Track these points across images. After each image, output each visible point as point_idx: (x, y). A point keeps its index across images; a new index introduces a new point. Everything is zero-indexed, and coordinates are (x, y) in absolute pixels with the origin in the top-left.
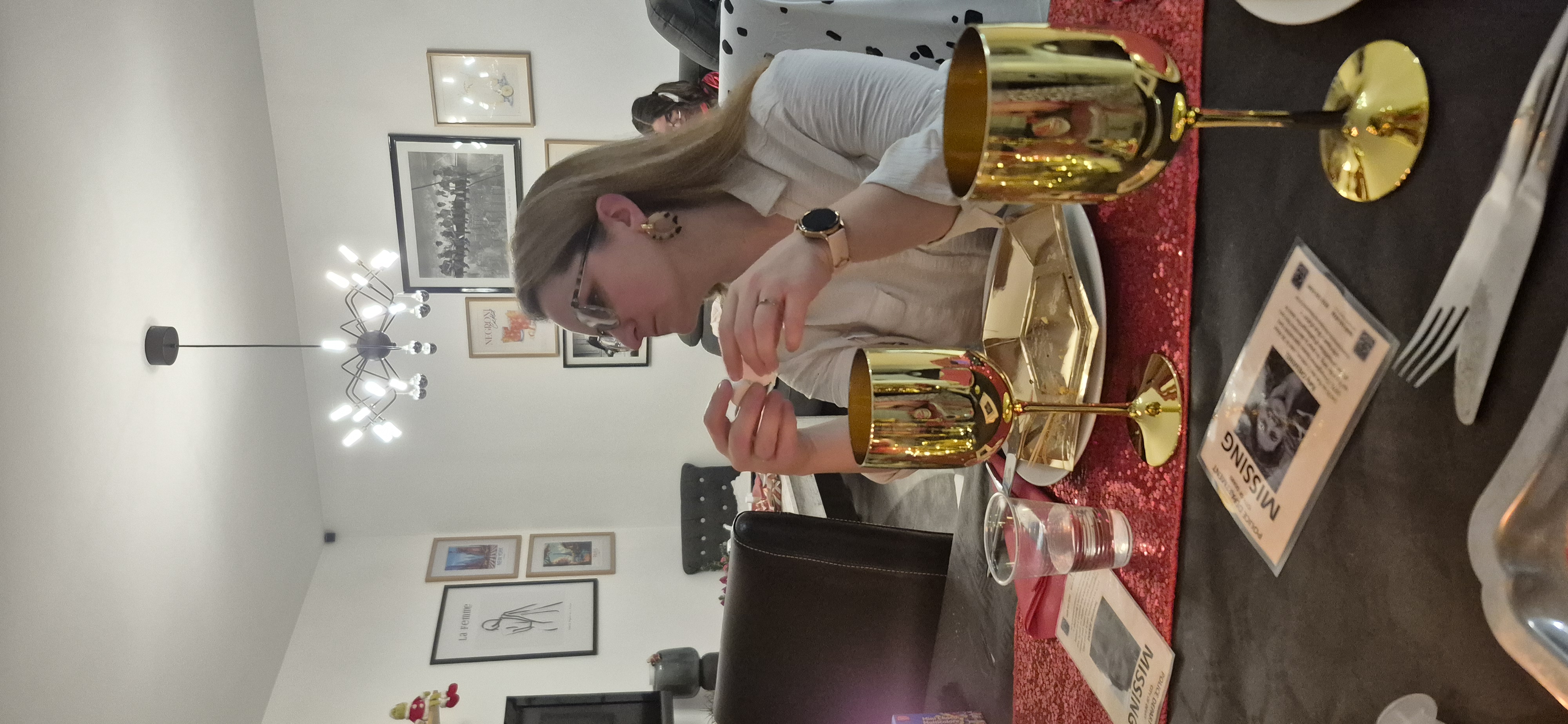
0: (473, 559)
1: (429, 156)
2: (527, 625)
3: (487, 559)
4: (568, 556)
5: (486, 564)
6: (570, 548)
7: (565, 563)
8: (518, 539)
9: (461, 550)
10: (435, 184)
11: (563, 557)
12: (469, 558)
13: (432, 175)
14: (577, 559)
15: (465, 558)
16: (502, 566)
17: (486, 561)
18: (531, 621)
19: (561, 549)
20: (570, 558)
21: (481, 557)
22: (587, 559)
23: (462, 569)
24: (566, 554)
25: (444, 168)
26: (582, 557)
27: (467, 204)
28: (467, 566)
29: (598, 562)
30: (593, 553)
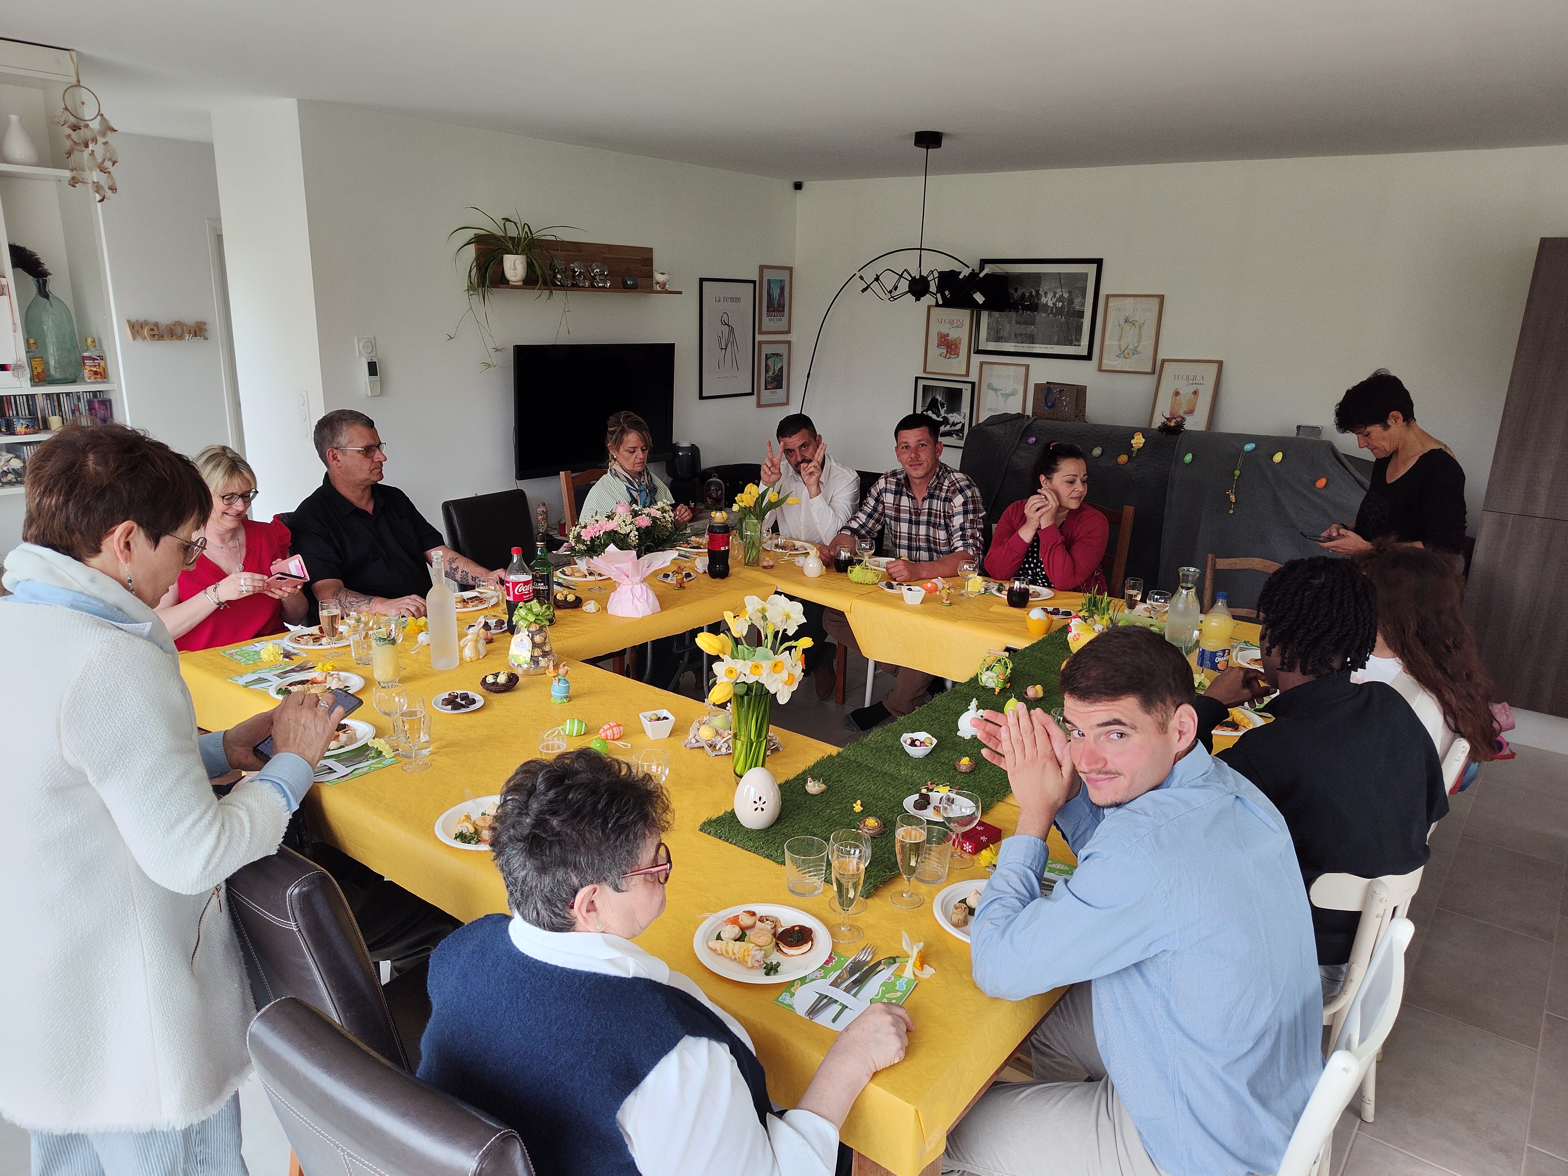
0: (775, 300)
1: (1083, 290)
5: (771, 309)
6: (779, 372)
7: (767, 371)
8: (789, 332)
9: (782, 289)
10: (1062, 292)
11: (772, 368)
12: (776, 297)
13: (1069, 290)
14: (770, 379)
15: (776, 292)
16: (768, 323)
17: (773, 310)
19: (779, 366)
21: (776, 306)
22: (769, 387)
23: (768, 291)
24: (774, 370)
25: (1073, 300)
26: (771, 383)
28: (769, 295)
29: (767, 395)
30: (773, 390)
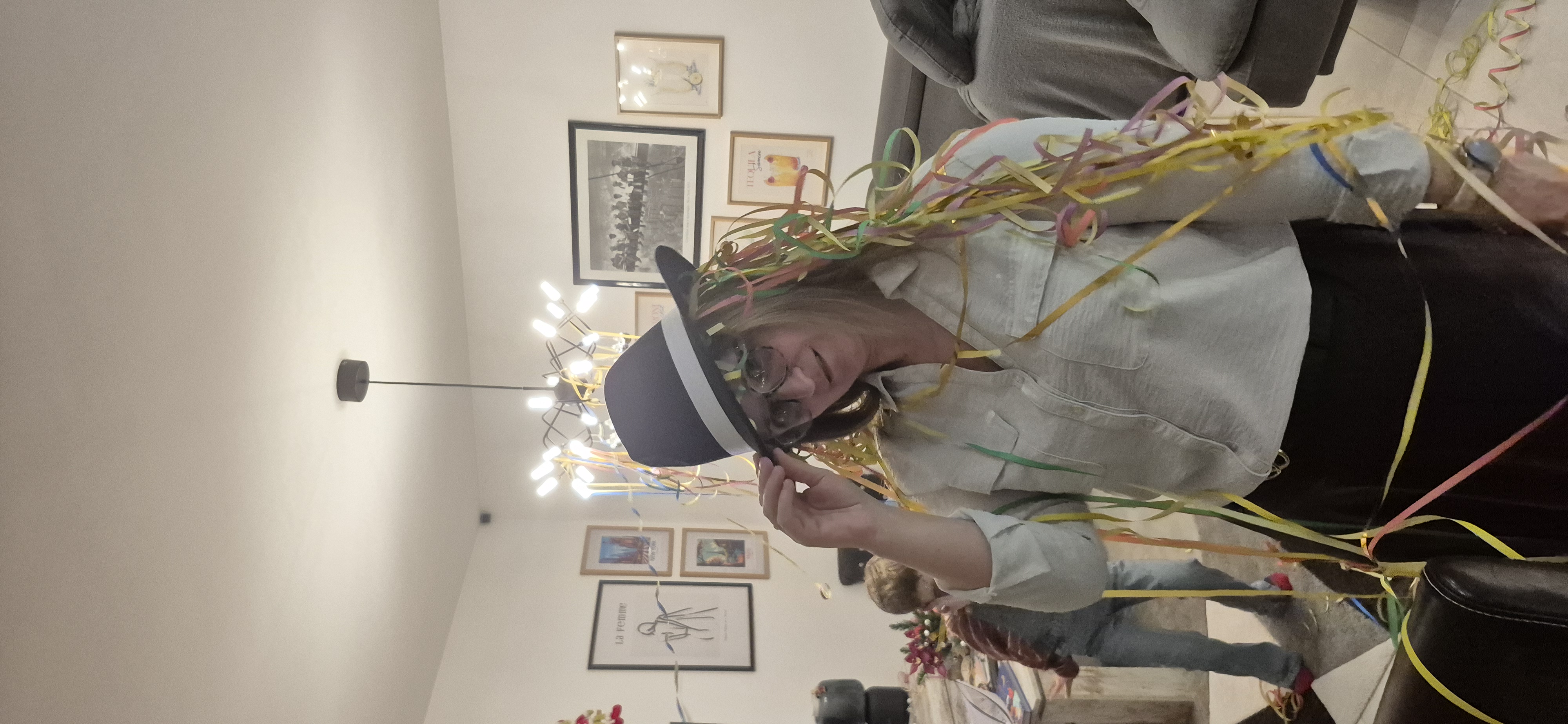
0: (626, 552)
1: (610, 146)
2: (683, 631)
3: (641, 553)
4: (721, 555)
5: (639, 558)
6: (722, 547)
7: (719, 564)
8: (671, 532)
9: (614, 541)
10: (613, 175)
11: (716, 556)
12: (623, 550)
13: (611, 165)
14: (730, 560)
15: (619, 550)
16: (657, 562)
17: (640, 555)
18: (687, 628)
19: (714, 546)
20: (723, 558)
21: (635, 550)
22: (740, 561)
23: (615, 563)
24: (720, 553)
25: (624, 159)
26: (736, 557)
27: (645, 198)
28: (620, 561)
29: (752, 564)
30: (746, 554)
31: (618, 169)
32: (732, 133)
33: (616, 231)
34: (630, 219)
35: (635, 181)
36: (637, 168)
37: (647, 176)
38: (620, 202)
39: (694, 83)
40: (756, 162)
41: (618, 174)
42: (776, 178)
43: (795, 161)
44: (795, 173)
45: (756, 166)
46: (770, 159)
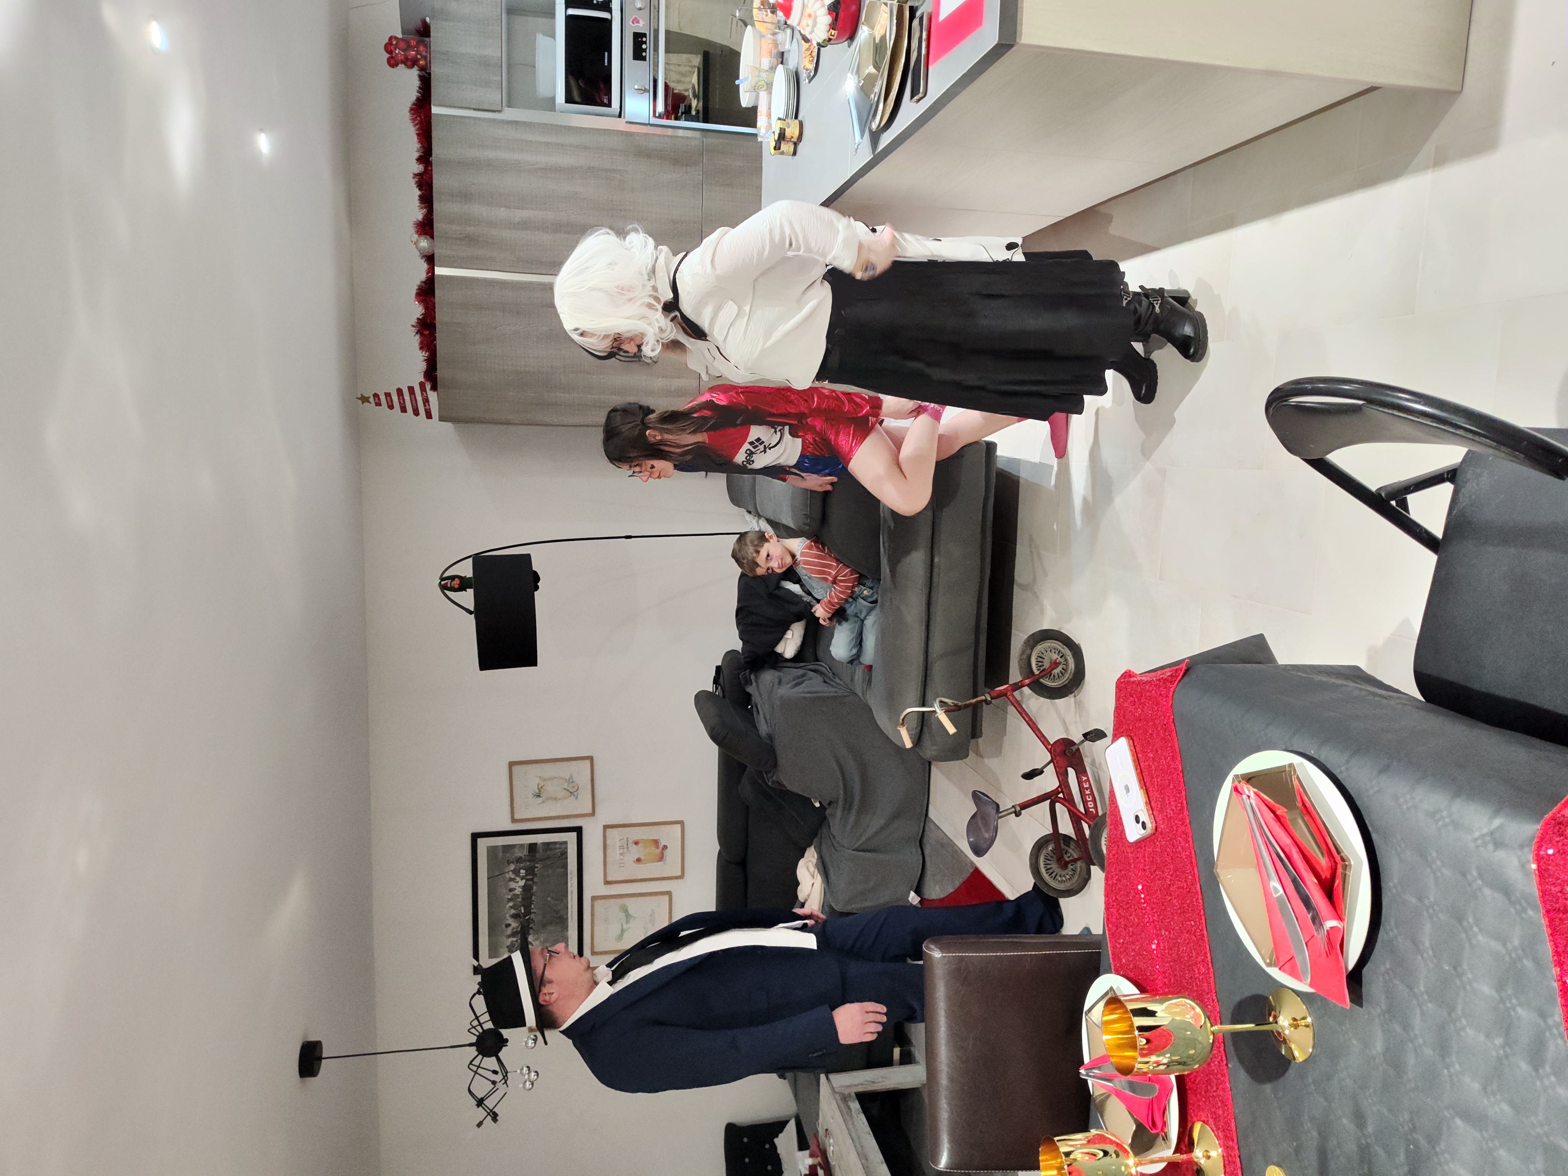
1: (506, 849)
10: (508, 872)
27: (535, 888)
31: (512, 867)
32: (604, 826)
33: (510, 921)
34: (522, 908)
35: (526, 875)
36: (528, 863)
37: (536, 869)
38: (514, 895)
39: (572, 791)
40: (625, 846)
41: (511, 871)
42: (642, 858)
43: (656, 842)
44: (658, 851)
45: (625, 850)
46: (636, 843)
